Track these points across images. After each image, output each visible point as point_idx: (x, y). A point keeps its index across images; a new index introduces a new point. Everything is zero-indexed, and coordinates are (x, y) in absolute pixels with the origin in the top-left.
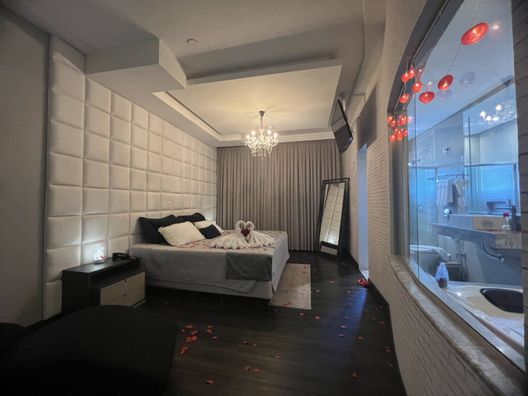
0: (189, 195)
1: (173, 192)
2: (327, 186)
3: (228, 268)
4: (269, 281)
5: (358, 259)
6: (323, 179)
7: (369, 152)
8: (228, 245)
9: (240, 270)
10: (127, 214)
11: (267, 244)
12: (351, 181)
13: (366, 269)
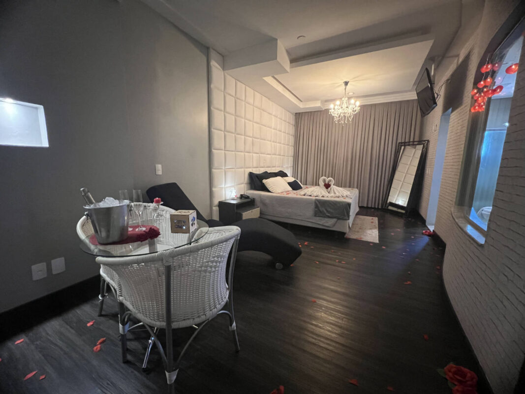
0: (276, 156)
1: (266, 153)
2: (403, 147)
3: (316, 209)
4: (346, 220)
5: (426, 217)
6: (399, 141)
7: (453, 116)
8: (315, 194)
9: (325, 211)
10: (243, 169)
11: (345, 195)
12: (430, 143)
13: (433, 225)
